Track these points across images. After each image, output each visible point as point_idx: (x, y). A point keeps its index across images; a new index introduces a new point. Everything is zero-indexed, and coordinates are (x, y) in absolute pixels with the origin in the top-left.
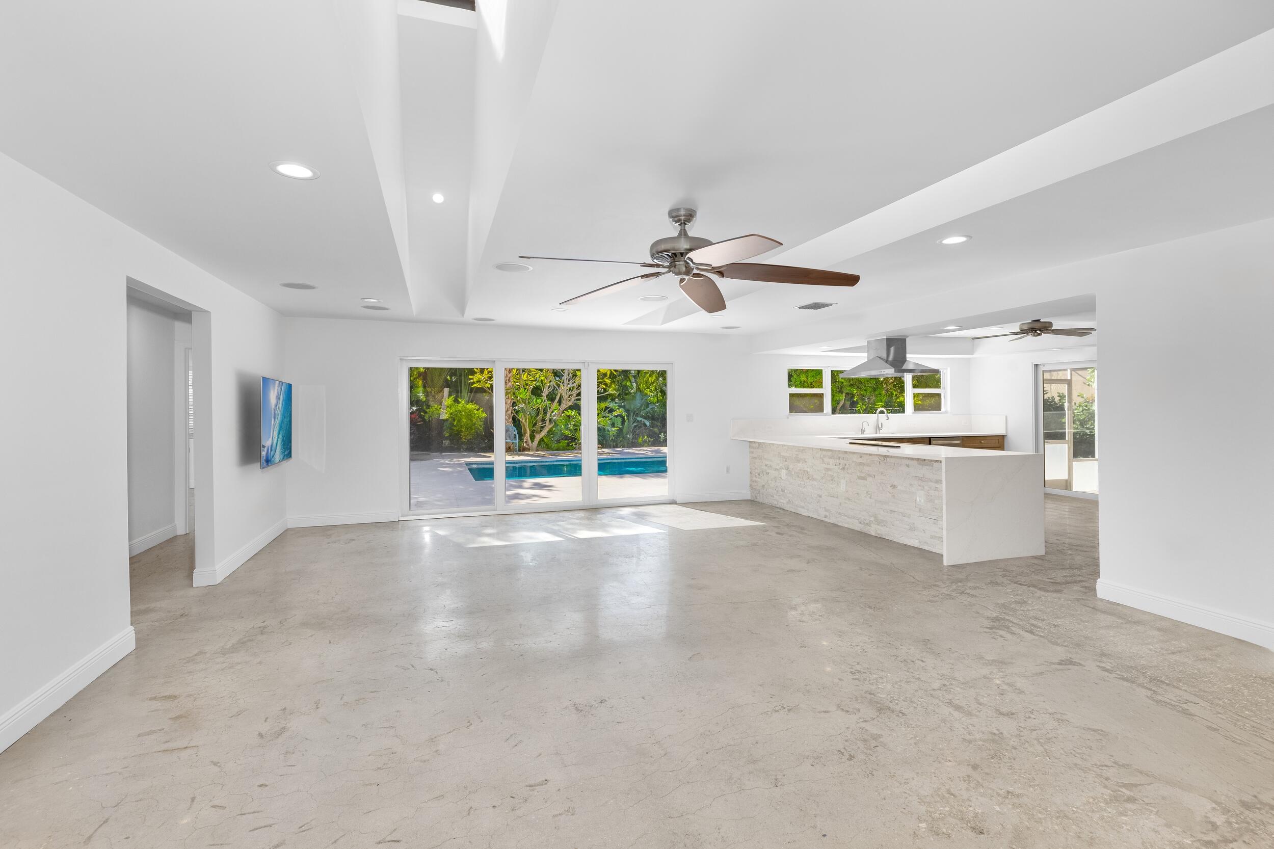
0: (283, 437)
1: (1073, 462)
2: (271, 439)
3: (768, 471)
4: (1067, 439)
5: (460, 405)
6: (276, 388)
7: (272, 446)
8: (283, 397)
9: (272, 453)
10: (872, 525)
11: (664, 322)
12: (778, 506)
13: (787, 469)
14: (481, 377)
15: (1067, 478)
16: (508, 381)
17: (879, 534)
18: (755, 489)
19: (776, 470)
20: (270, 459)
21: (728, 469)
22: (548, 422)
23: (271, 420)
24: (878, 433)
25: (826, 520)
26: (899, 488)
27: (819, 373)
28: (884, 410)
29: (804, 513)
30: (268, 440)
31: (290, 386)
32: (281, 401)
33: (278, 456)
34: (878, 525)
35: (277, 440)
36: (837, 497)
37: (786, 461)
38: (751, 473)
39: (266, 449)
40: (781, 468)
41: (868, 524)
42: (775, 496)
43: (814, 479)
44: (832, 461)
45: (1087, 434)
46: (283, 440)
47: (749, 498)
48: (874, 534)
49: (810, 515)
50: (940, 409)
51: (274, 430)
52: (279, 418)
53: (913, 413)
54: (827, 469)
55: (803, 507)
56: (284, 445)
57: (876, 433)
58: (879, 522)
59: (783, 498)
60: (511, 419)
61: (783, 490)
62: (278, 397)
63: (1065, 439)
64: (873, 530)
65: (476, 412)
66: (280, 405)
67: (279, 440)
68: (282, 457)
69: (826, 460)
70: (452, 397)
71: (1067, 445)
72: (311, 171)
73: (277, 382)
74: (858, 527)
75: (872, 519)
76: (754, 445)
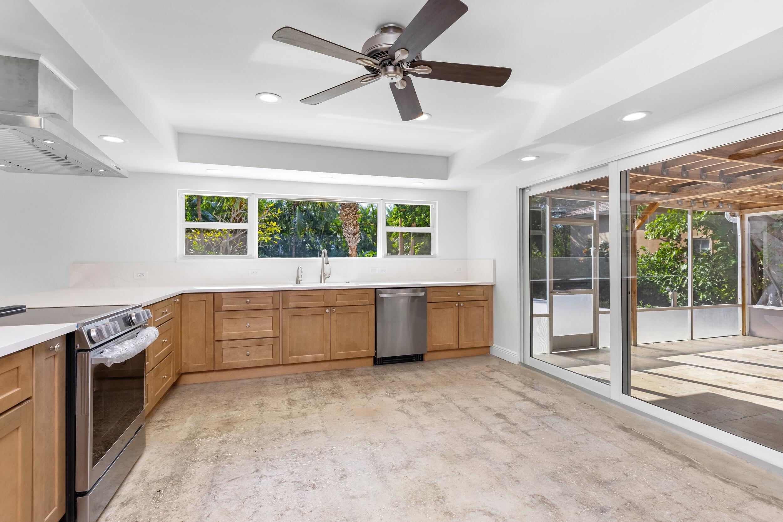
1: (600, 315)
4: (592, 288)
15: (592, 332)
24: (323, 282)
27: (243, 202)
45: (647, 281)
50: (429, 253)
53: (387, 257)
57: (321, 282)
63: (591, 288)
71: (592, 295)
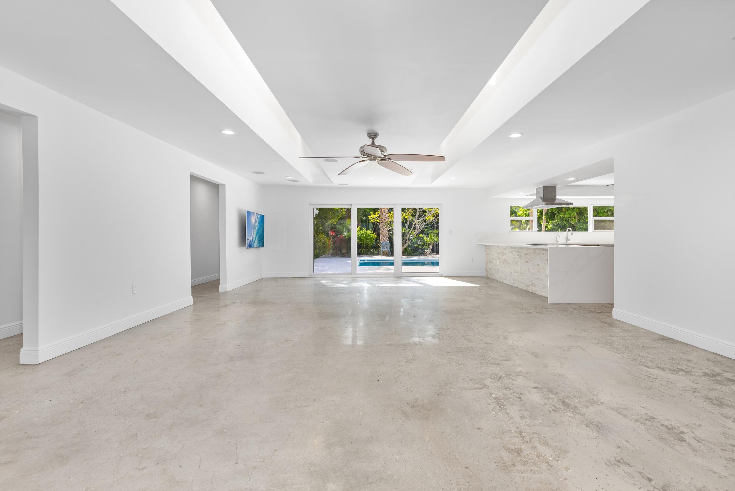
0: (259, 237)
2: (252, 237)
3: (492, 261)
5: (364, 231)
6: (255, 216)
7: (252, 240)
8: (259, 220)
9: (252, 243)
10: (530, 286)
11: (432, 182)
12: (496, 279)
13: (499, 259)
14: (374, 216)
16: (386, 218)
17: (533, 291)
18: (488, 271)
19: (495, 260)
20: (251, 245)
21: (473, 259)
22: (407, 240)
23: (252, 229)
25: (513, 285)
26: (540, 266)
28: (571, 229)
29: (505, 282)
30: (250, 237)
31: (263, 217)
32: (257, 222)
33: (256, 244)
34: (532, 286)
35: (255, 238)
36: (517, 273)
37: (499, 255)
38: (486, 263)
39: (249, 241)
40: (497, 259)
41: (528, 286)
42: (495, 274)
43: (509, 264)
44: (516, 254)
46: (259, 238)
47: (485, 276)
48: (530, 292)
49: (508, 283)
51: (253, 234)
52: (256, 228)
53: (593, 231)
54: (514, 258)
55: (505, 279)
56: (259, 240)
57: (566, 243)
58: (533, 285)
59: (497, 275)
60: (388, 238)
61: (498, 271)
62: (256, 220)
64: (531, 289)
65: (371, 235)
66: (257, 223)
67: (256, 238)
68: (258, 246)
69: (514, 253)
70: (359, 227)
72: (234, 132)
73: (255, 214)
74: (525, 288)
75: (530, 283)
76: (487, 247)
